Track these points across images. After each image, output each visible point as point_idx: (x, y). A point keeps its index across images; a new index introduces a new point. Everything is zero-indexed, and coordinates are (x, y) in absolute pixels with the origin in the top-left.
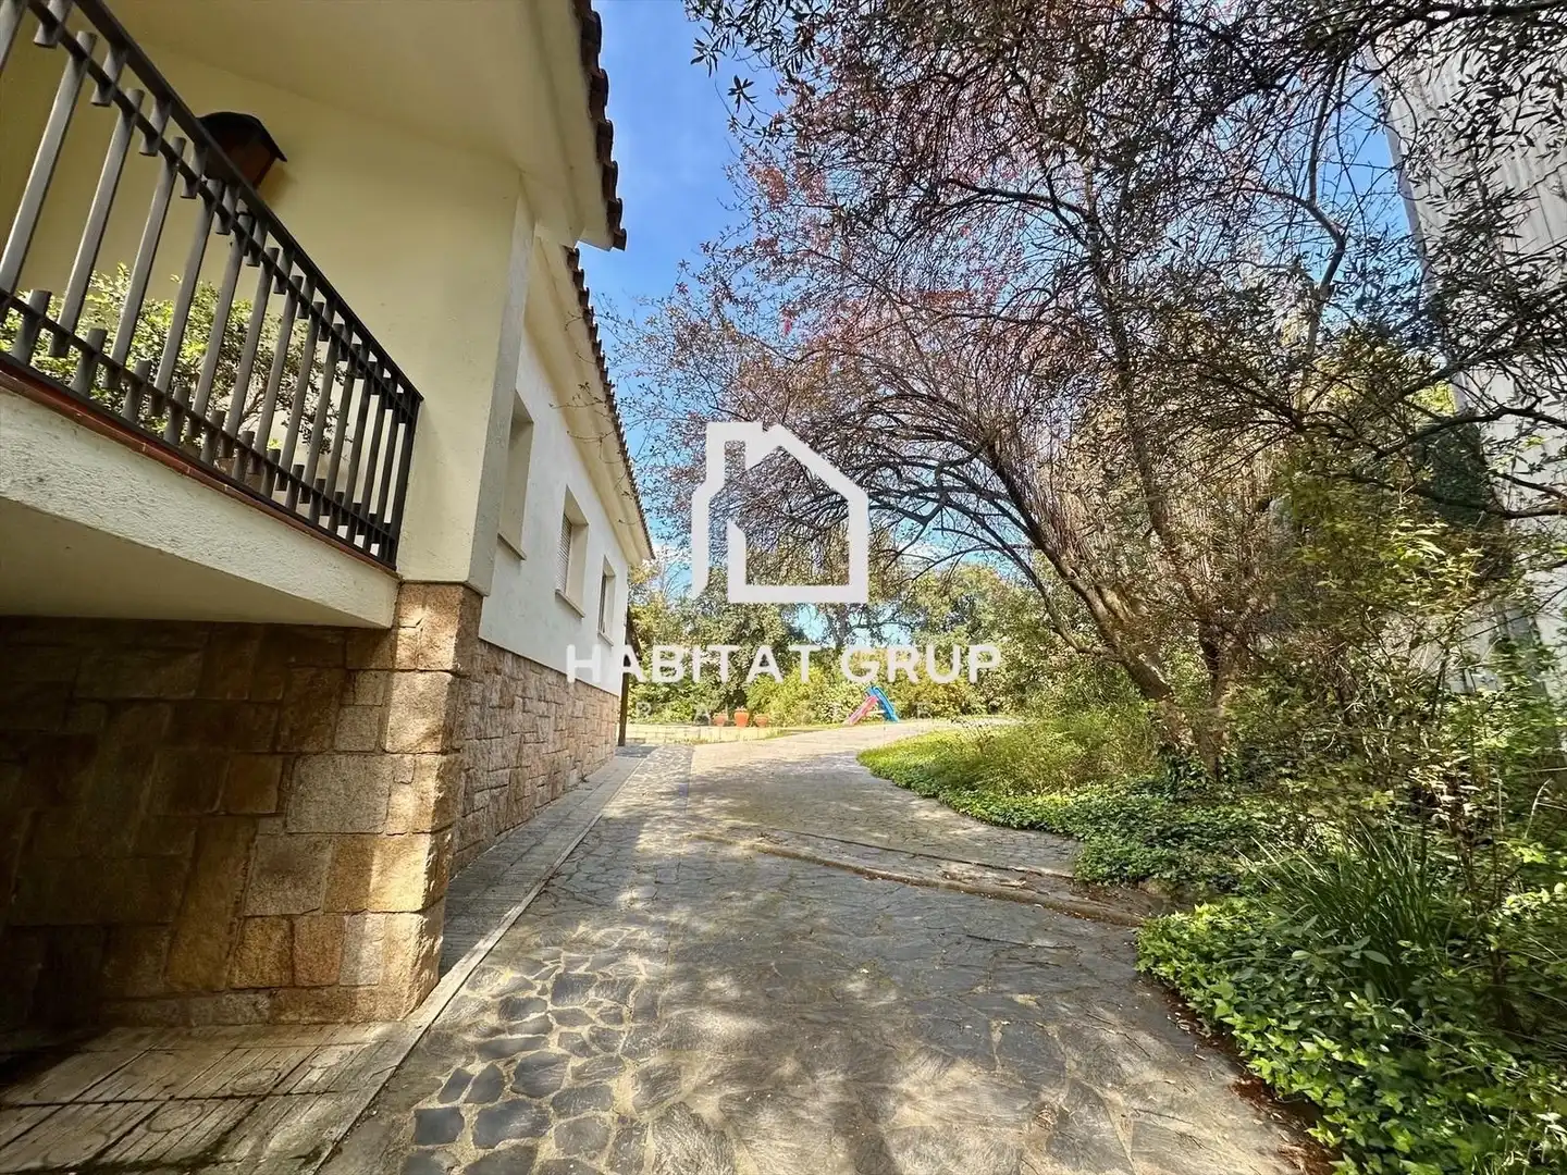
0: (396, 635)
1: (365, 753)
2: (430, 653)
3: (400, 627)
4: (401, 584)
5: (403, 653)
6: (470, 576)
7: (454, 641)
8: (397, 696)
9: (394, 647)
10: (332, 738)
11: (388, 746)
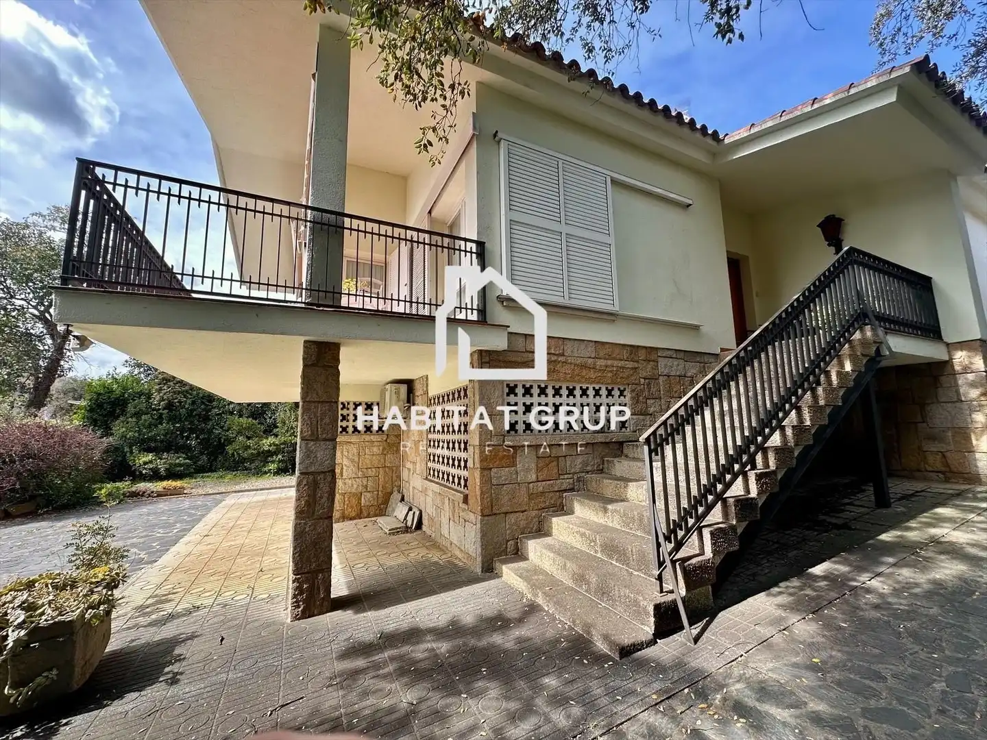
0: (952, 362)
1: (954, 402)
2: (972, 366)
3: (952, 359)
4: (948, 345)
5: (957, 368)
6: (982, 335)
7: (982, 360)
8: (960, 382)
9: (952, 366)
10: (937, 397)
11: (963, 399)
